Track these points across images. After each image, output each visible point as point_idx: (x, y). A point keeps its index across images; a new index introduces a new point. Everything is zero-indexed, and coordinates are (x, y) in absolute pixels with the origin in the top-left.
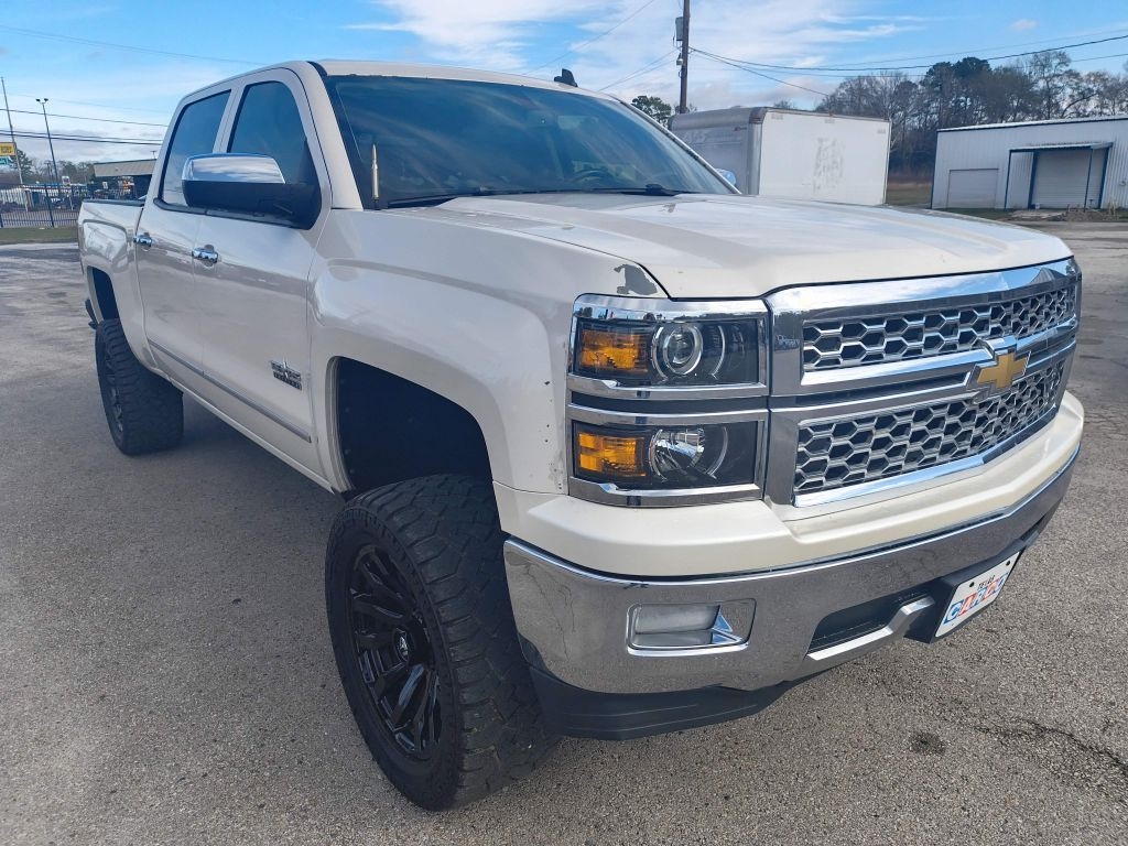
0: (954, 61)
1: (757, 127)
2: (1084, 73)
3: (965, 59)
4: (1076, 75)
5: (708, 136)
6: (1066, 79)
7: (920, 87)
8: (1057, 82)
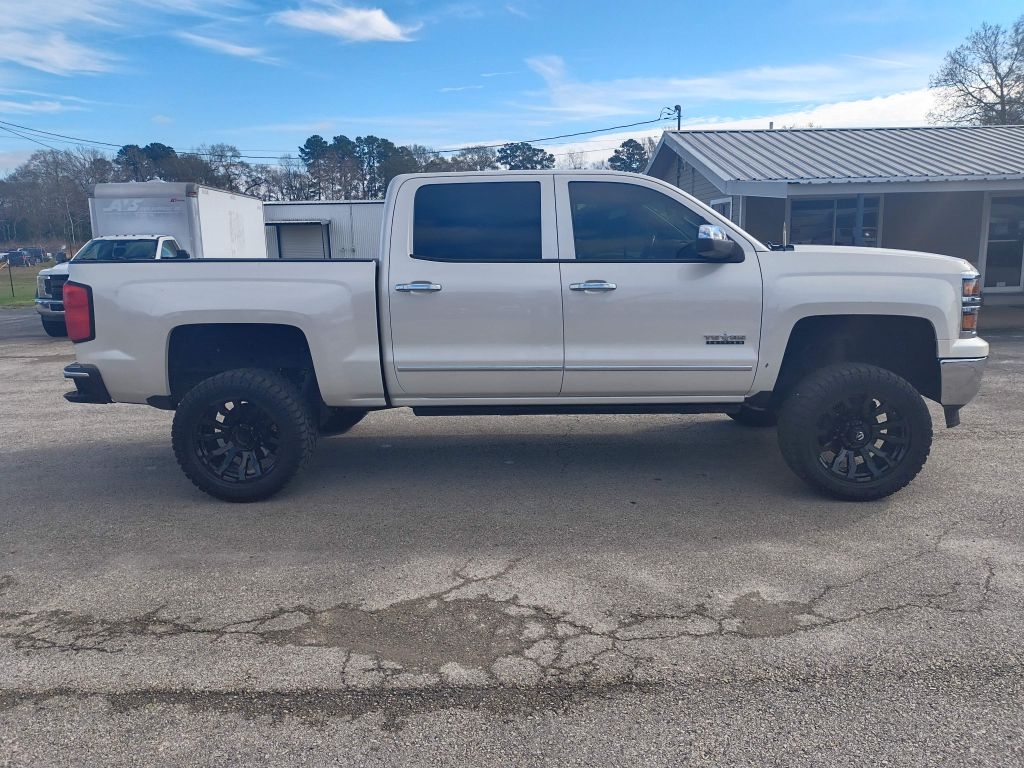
0: (142, 146)
1: (194, 200)
2: (252, 166)
3: (152, 144)
4: (247, 166)
5: (140, 204)
6: (240, 169)
7: (114, 165)
8: (233, 169)
